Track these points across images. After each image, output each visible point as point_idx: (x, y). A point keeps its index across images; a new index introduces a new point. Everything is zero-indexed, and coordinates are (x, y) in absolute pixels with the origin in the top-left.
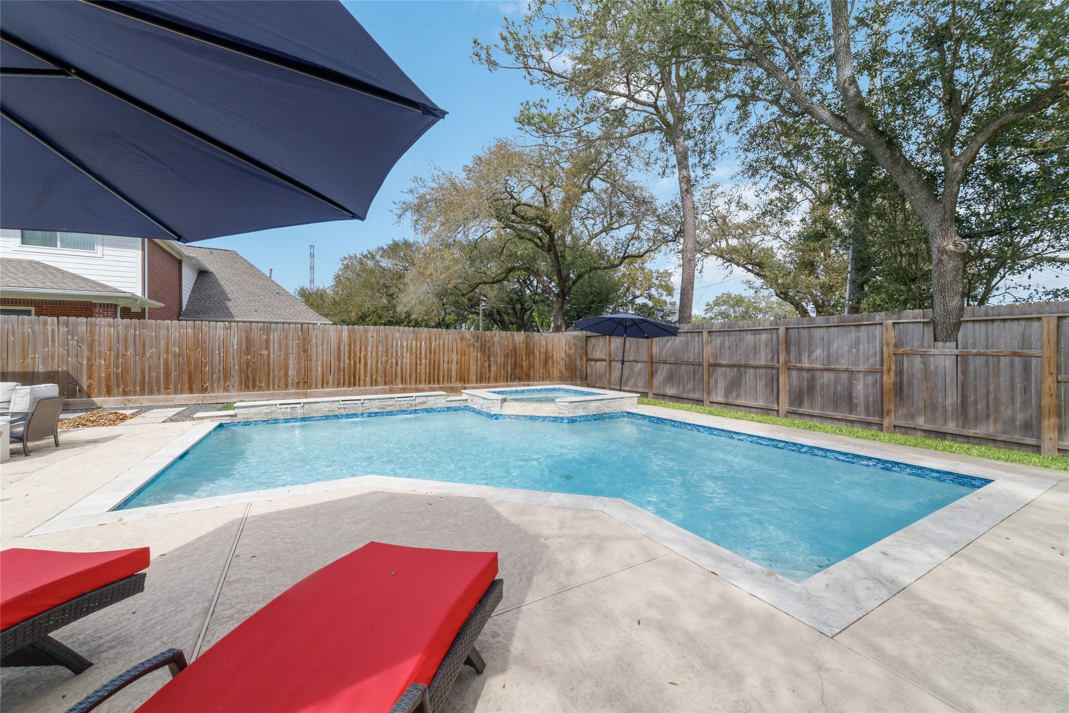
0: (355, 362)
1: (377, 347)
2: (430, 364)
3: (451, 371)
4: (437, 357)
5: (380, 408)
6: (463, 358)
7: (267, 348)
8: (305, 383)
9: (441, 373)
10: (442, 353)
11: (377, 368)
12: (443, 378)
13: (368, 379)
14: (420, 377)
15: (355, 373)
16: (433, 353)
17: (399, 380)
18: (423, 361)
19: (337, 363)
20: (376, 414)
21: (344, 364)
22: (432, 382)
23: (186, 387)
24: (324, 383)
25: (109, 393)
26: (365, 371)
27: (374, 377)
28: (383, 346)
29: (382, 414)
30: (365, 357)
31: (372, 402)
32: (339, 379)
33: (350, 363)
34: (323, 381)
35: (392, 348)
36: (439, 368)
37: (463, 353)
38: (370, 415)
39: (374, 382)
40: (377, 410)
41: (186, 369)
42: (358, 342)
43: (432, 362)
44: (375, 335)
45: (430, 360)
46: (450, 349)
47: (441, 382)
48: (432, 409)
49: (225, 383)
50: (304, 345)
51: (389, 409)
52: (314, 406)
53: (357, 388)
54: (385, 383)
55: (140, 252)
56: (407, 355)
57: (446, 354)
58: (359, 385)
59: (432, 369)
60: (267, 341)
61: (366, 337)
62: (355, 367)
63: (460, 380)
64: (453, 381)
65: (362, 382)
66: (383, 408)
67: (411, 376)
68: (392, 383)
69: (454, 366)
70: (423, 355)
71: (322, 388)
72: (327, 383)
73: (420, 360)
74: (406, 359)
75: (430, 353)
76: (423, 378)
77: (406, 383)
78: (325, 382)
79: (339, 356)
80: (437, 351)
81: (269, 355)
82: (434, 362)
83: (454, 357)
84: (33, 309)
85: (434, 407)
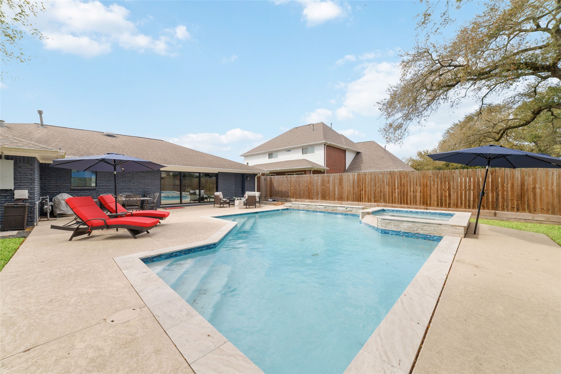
0: (360, 190)
1: (371, 182)
2: (401, 192)
3: (416, 197)
4: (406, 188)
5: (332, 211)
6: (425, 189)
7: (329, 183)
8: (341, 198)
9: (409, 198)
10: (409, 185)
11: (371, 193)
12: (410, 201)
13: (367, 199)
14: (395, 199)
15: (360, 195)
16: (402, 186)
17: (382, 200)
18: (397, 191)
19: (353, 190)
20: (330, 213)
21: (356, 191)
22: (403, 203)
23: (308, 197)
24: (348, 200)
25: (293, 198)
26: (365, 195)
27: (370, 198)
28: (373, 182)
29: (333, 213)
30: (365, 187)
31: (329, 207)
32: (354, 198)
33: (358, 190)
34: (347, 198)
35: (378, 183)
36: (407, 195)
37: (425, 186)
38: (328, 213)
39: (369, 200)
40: (331, 211)
41: (308, 191)
42: (361, 181)
43: (402, 191)
44: (369, 177)
45: (401, 190)
46: (415, 183)
47: (409, 204)
48: (355, 215)
49: (317, 196)
50: (340, 182)
51: (335, 211)
52: (310, 206)
53: (361, 203)
54: (375, 202)
55: (324, 151)
56: (387, 187)
57: (412, 186)
58: (362, 202)
59: (402, 195)
60: (329, 181)
61: (365, 178)
62: (361, 192)
63: (423, 203)
64: (418, 203)
65: (364, 200)
66: (333, 211)
67: (389, 198)
68: (378, 201)
69: (418, 194)
70: (396, 187)
71: (347, 201)
72: (349, 199)
73: (395, 190)
74: (386, 189)
75: (401, 185)
76: (397, 200)
77: (386, 203)
78: (348, 198)
79: (354, 187)
80: (406, 184)
81: (329, 186)
82: (404, 191)
83: (419, 188)
84: (304, 173)
85: (356, 214)
